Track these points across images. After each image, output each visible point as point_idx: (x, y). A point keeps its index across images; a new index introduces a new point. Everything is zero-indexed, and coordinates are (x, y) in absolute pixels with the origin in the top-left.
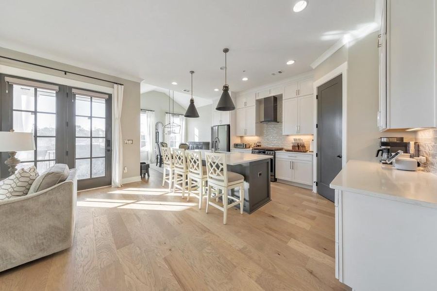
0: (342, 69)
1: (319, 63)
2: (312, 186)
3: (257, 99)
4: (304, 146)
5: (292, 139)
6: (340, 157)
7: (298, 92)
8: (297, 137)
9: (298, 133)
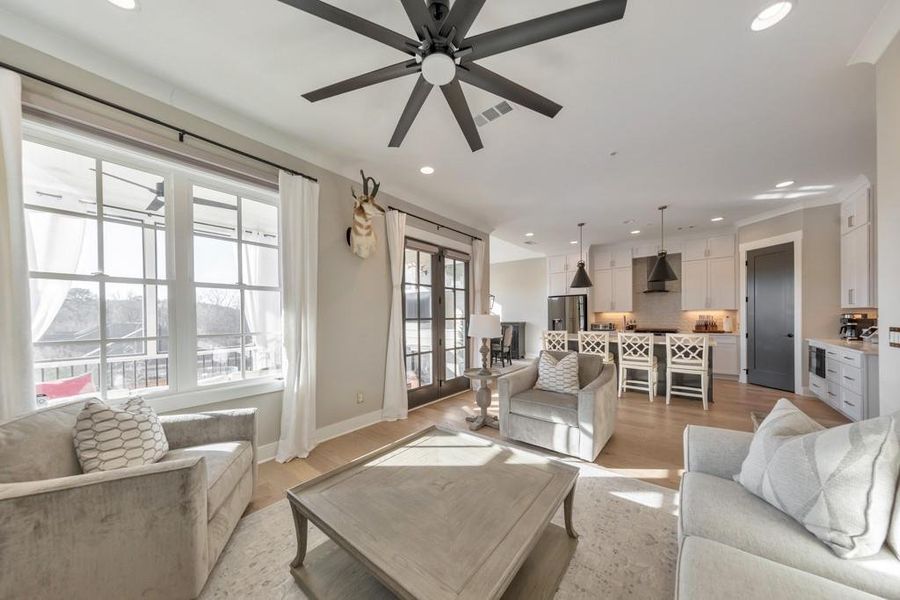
0: (796, 237)
1: (752, 222)
2: (738, 376)
3: (636, 256)
4: (714, 325)
5: (695, 316)
6: (791, 336)
7: (708, 253)
8: (705, 313)
9: (708, 306)
